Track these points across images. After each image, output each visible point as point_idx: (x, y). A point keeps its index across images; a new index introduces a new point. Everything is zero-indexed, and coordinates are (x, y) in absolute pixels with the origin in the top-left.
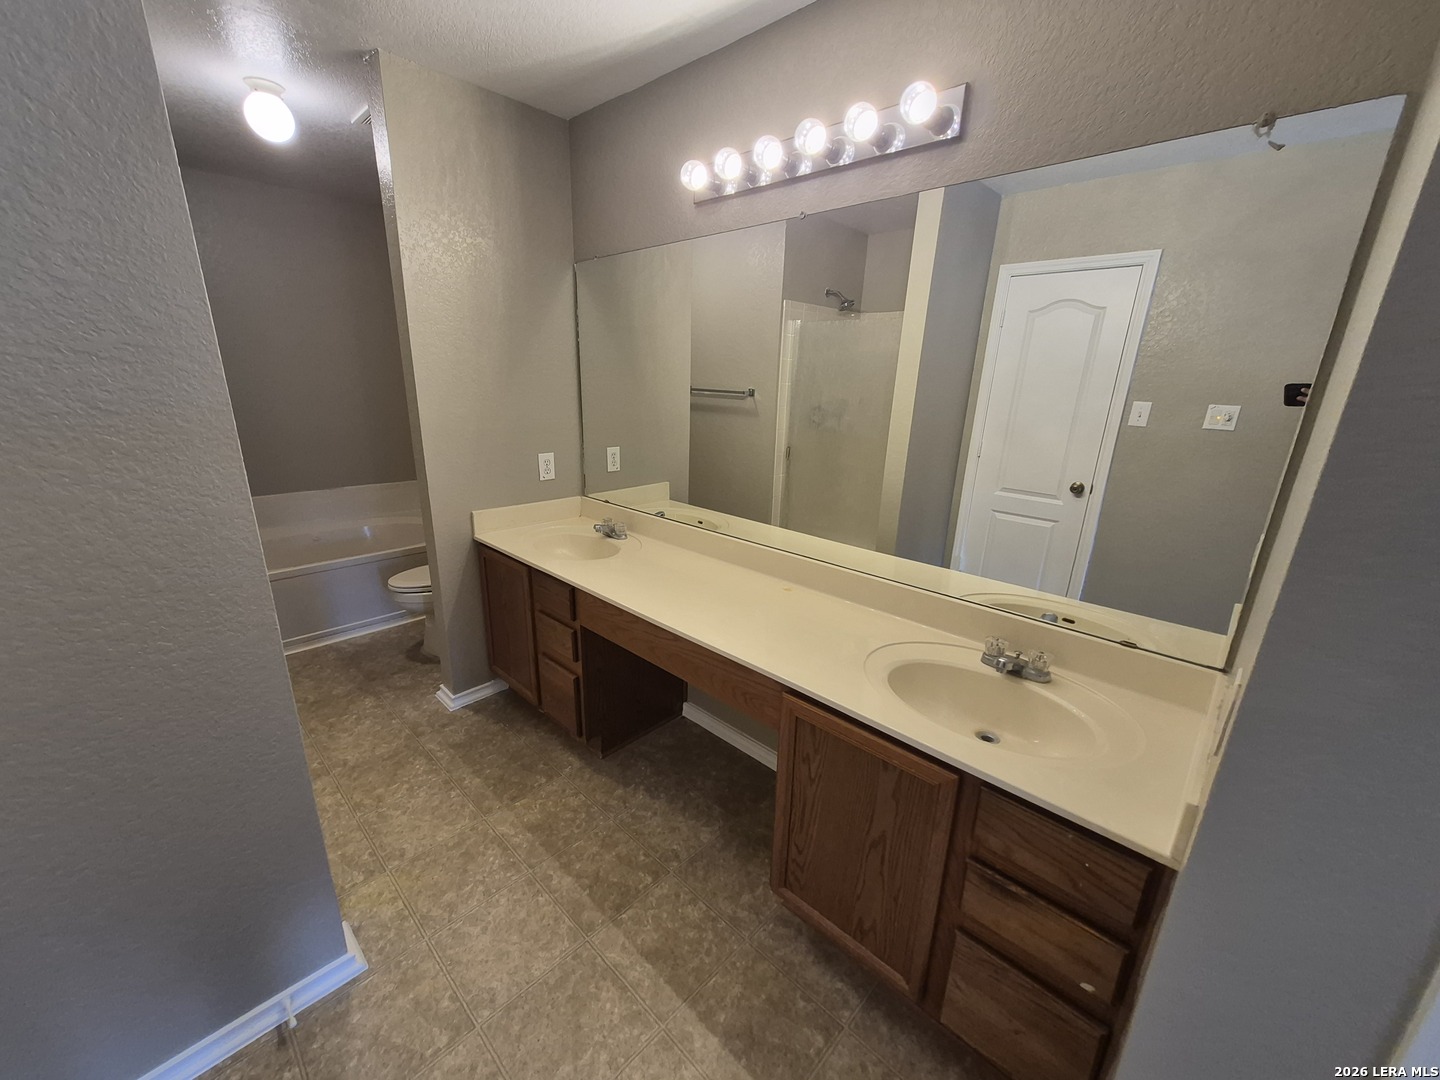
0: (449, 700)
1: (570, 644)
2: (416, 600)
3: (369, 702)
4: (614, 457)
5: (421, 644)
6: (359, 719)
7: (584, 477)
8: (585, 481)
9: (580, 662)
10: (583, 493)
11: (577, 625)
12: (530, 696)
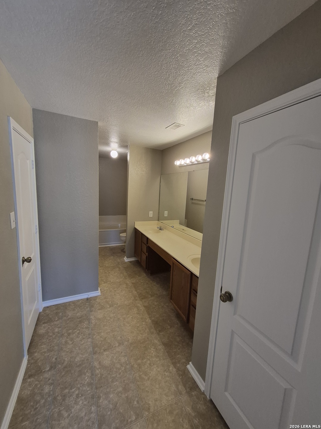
0: (126, 259)
1: (146, 249)
2: (124, 239)
3: (112, 257)
4: (166, 213)
5: (124, 249)
6: (110, 260)
7: (159, 217)
8: (159, 218)
9: (147, 253)
10: (158, 221)
11: (148, 245)
12: (140, 261)
